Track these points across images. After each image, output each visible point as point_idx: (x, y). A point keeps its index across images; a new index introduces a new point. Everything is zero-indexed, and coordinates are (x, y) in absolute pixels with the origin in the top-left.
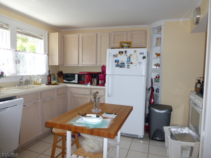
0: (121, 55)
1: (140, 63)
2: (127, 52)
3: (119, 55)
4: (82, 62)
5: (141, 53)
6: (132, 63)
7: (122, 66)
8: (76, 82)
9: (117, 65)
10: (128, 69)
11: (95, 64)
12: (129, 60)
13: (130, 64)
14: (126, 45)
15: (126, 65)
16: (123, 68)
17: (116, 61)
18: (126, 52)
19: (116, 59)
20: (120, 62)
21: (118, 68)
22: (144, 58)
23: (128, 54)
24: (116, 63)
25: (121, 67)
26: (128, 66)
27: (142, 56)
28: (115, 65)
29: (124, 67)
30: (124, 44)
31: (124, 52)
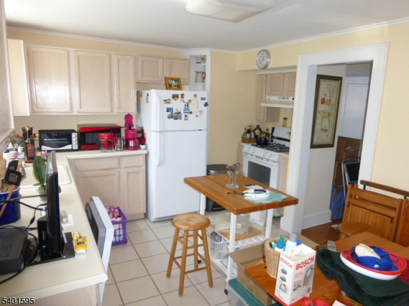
0: (176, 100)
1: (201, 112)
2: (184, 96)
3: (173, 101)
4: (81, 107)
5: (203, 99)
6: (191, 113)
7: (178, 117)
8: (74, 148)
9: (169, 116)
10: (186, 121)
11: (109, 111)
12: (186, 107)
13: (189, 114)
14: (173, 83)
15: (183, 115)
16: (178, 121)
17: (168, 110)
18: (182, 96)
19: (169, 106)
20: (175, 111)
21: (172, 120)
22: (206, 105)
23: (186, 99)
24: (169, 113)
25: (176, 119)
26: (186, 116)
27: (204, 102)
28: (167, 116)
29: (180, 118)
30: (172, 81)
31: (180, 96)
